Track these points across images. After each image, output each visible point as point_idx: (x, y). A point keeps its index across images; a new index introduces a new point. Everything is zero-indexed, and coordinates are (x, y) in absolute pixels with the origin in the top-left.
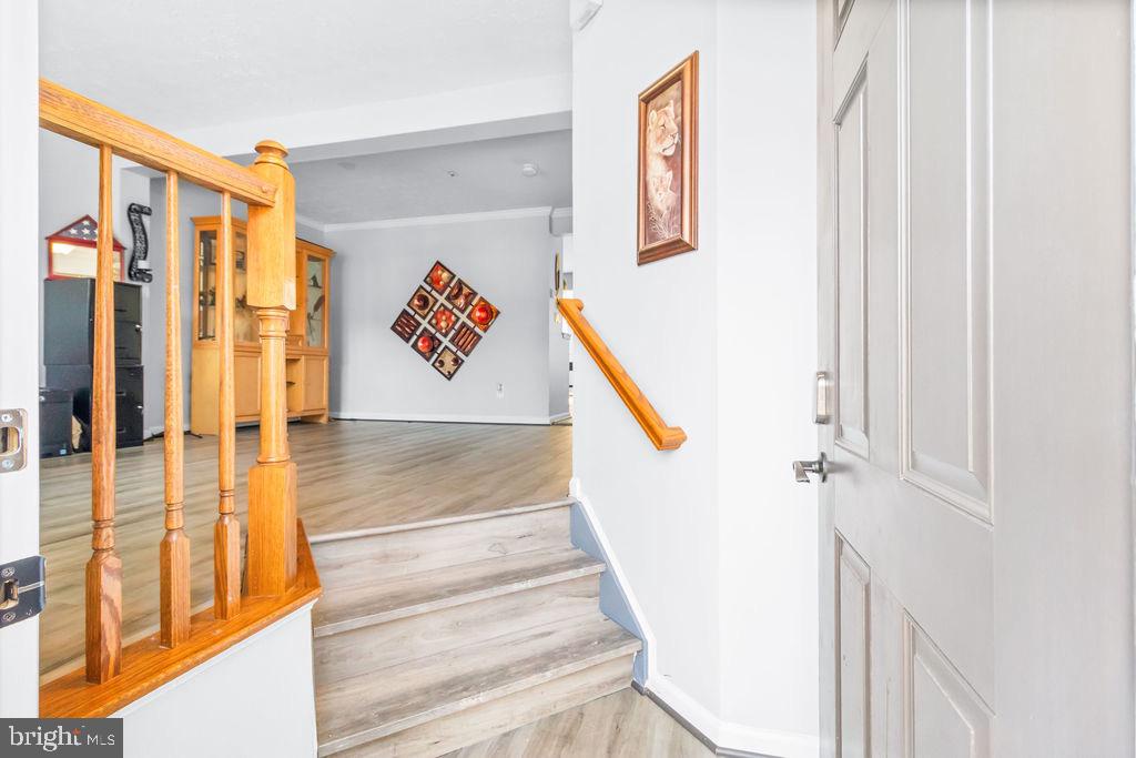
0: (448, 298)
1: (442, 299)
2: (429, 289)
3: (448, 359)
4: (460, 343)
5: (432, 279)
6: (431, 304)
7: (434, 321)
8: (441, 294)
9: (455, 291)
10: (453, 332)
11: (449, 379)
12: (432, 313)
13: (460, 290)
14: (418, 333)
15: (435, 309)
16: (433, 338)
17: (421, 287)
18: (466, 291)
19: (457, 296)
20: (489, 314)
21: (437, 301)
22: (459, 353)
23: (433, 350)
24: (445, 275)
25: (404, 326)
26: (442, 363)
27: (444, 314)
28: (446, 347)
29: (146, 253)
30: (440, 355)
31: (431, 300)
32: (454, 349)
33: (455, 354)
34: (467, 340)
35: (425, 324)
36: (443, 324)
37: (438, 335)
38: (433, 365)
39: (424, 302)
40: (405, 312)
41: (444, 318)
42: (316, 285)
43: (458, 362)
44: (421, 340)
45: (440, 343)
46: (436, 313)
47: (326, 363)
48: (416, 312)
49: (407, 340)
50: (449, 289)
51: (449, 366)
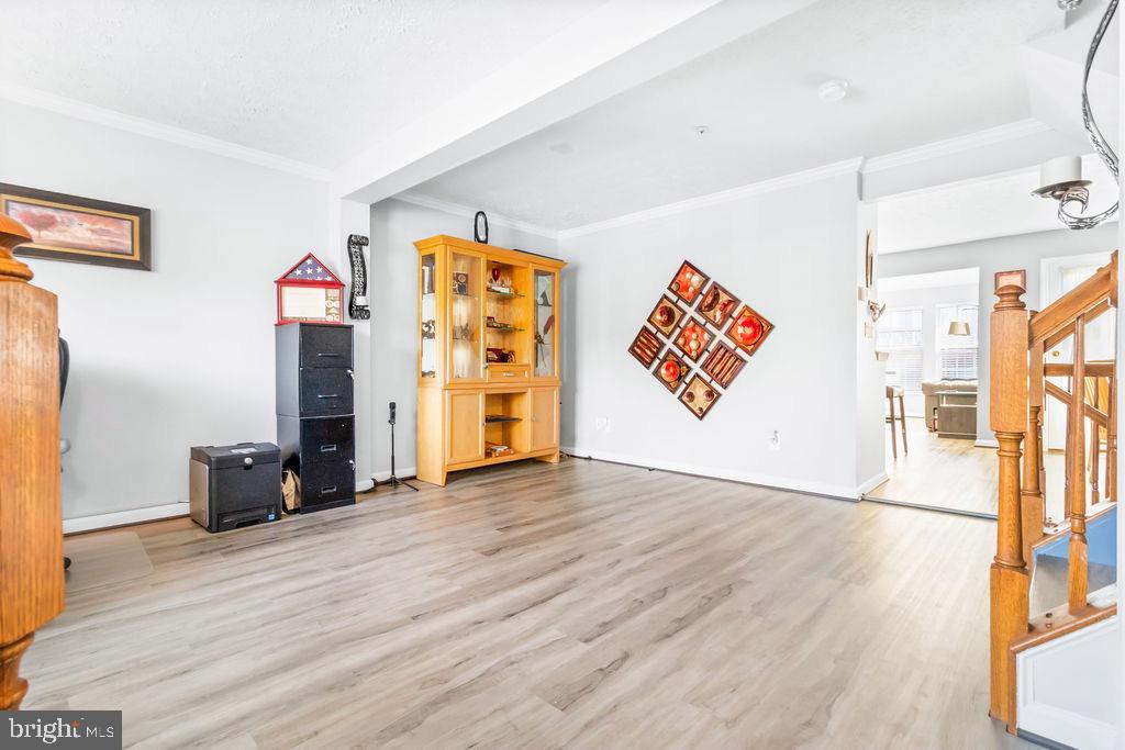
0: (699, 310)
1: (691, 311)
2: (674, 298)
3: (700, 391)
4: (716, 370)
5: (678, 286)
6: (677, 318)
7: (681, 341)
8: (690, 305)
9: (709, 300)
10: (706, 355)
11: (701, 418)
12: (678, 330)
13: (716, 297)
14: (661, 356)
15: (682, 325)
16: (680, 363)
17: (665, 296)
18: (724, 298)
19: (710, 307)
20: (759, 329)
21: (685, 313)
22: (714, 384)
23: (680, 378)
24: (696, 279)
25: (644, 348)
26: (691, 396)
27: (693, 330)
28: (697, 375)
29: (365, 288)
30: (688, 385)
31: (677, 314)
32: (708, 379)
33: (708, 385)
34: (725, 366)
35: (669, 344)
36: (693, 345)
37: (686, 359)
38: (680, 398)
39: (669, 315)
40: (645, 329)
41: (694, 336)
42: (546, 304)
43: (712, 395)
44: (665, 365)
45: (689, 369)
46: (683, 330)
47: (556, 394)
48: (659, 330)
49: (648, 365)
50: (701, 297)
51: (701, 400)
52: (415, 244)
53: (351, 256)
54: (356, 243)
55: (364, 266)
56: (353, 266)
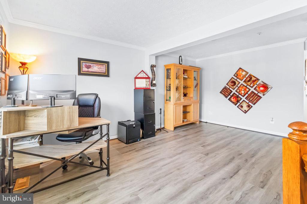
0: (245, 82)
1: (242, 82)
2: (236, 78)
3: (245, 105)
4: (251, 99)
5: (236, 75)
7: (238, 91)
8: (242, 80)
9: (249, 79)
10: (247, 95)
11: (245, 113)
12: (237, 88)
13: (251, 78)
14: (231, 94)
15: (238, 86)
16: (238, 97)
17: (233, 78)
18: (253, 79)
19: (249, 81)
20: (266, 87)
21: (239, 83)
22: (250, 103)
23: (238, 101)
24: (244, 73)
25: (225, 92)
26: (242, 107)
27: (242, 87)
28: (244, 101)
30: (241, 103)
31: (237, 83)
32: (248, 102)
34: (254, 98)
35: (234, 91)
36: (242, 92)
37: (240, 96)
38: (238, 107)
39: (234, 83)
40: (225, 88)
41: (243, 89)
42: (195, 80)
43: (249, 107)
44: (233, 97)
45: (241, 99)
46: (239, 87)
47: (198, 105)
48: (230, 87)
49: (226, 97)
50: (245, 78)
51: (245, 108)
52: (164, 65)
53: (152, 70)
54: (152, 67)
55: (154, 73)
56: (152, 73)
